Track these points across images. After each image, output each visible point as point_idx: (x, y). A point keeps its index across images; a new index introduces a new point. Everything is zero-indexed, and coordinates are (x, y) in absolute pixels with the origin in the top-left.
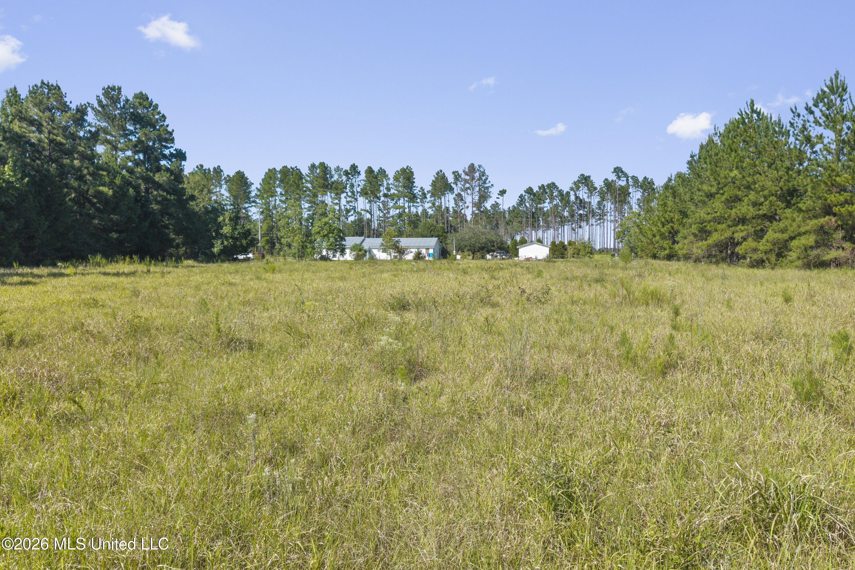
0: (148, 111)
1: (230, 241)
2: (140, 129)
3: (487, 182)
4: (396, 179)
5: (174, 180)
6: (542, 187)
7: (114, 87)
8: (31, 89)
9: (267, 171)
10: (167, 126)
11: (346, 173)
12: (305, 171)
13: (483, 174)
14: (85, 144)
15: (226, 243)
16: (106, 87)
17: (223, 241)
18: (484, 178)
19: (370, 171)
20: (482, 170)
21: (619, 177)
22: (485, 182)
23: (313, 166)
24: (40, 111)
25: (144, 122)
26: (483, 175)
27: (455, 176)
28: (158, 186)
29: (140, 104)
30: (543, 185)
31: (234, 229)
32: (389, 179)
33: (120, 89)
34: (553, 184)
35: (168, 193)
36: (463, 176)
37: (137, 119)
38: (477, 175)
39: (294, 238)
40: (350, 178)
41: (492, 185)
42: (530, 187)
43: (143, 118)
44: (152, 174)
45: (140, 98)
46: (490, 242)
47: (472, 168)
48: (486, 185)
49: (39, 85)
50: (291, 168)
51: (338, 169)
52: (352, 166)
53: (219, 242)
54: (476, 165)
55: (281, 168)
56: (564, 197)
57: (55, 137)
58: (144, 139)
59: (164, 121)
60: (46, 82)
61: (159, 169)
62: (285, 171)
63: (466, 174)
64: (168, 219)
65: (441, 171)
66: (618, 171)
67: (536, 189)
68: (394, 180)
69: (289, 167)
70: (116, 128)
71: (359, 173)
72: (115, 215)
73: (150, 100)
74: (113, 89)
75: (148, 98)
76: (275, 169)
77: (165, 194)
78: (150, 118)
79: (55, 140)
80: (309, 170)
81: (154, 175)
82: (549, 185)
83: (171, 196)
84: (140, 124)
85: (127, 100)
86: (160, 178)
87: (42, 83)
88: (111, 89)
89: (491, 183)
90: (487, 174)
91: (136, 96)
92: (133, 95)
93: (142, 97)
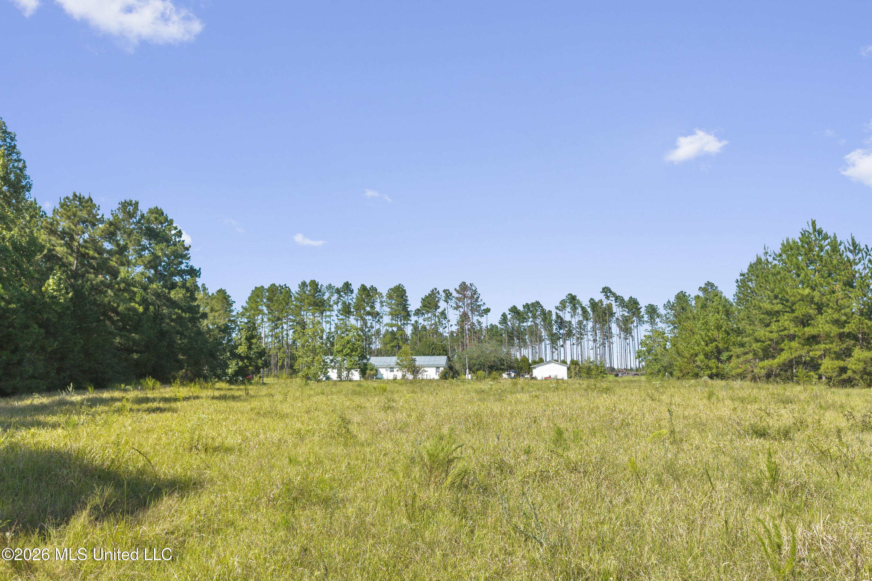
0: (162, 226)
1: (245, 361)
2: (156, 244)
3: (479, 300)
4: (390, 297)
5: (189, 297)
6: (526, 306)
7: (131, 201)
8: (63, 201)
9: (254, 289)
10: (183, 241)
11: (338, 291)
12: (295, 289)
13: (475, 292)
14: (118, 259)
15: (240, 364)
16: (123, 201)
17: (237, 361)
18: (476, 296)
19: (363, 288)
20: (473, 288)
21: (608, 297)
22: (477, 300)
23: (304, 284)
24: (73, 224)
25: (160, 237)
26: (475, 294)
27: (446, 294)
28: (173, 304)
29: (156, 219)
30: (527, 304)
31: (250, 348)
32: (382, 297)
33: (137, 203)
34: (538, 303)
35: (183, 311)
36: (455, 294)
37: (152, 234)
38: (469, 293)
39: (314, 358)
40: (342, 296)
41: (484, 303)
42: (514, 306)
43: (159, 233)
44: (167, 291)
45: (156, 213)
46: (500, 361)
47: (464, 287)
48: (478, 304)
49: (71, 198)
50: (280, 286)
51: (330, 287)
52: (345, 284)
53: (234, 362)
54: (468, 283)
55: (269, 285)
56: (546, 315)
57: (87, 251)
58: (160, 254)
59: (181, 237)
60: (78, 195)
61: (173, 286)
62: (273, 289)
63: (458, 292)
64: (181, 339)
65: (436, 289)
66: (606, 291)
67: (521, 308)
68: (388, 297)
69: (277, 285)
70: (133, 242)
71: (352, 292)
72: (136, 334)
73: (165, 215)
74: (130, 204)
75: (163, 213)
76: (263, 287)
77: (180, 311)
78: (166, 233)
79: (88, 254)
80: (300, 287)
81: (169, 293)
82: (533, 304)
83: (185, 314)
84: (155, 239)
85: (143, 216)
86: (176, 295)
87: (75, 195)
88: (128, 203)
89: (483, 301)
90: (479, 292)
91: (151, 211)
92: (148, 210)
93: (158, 212)
